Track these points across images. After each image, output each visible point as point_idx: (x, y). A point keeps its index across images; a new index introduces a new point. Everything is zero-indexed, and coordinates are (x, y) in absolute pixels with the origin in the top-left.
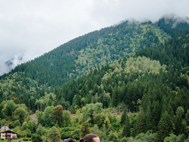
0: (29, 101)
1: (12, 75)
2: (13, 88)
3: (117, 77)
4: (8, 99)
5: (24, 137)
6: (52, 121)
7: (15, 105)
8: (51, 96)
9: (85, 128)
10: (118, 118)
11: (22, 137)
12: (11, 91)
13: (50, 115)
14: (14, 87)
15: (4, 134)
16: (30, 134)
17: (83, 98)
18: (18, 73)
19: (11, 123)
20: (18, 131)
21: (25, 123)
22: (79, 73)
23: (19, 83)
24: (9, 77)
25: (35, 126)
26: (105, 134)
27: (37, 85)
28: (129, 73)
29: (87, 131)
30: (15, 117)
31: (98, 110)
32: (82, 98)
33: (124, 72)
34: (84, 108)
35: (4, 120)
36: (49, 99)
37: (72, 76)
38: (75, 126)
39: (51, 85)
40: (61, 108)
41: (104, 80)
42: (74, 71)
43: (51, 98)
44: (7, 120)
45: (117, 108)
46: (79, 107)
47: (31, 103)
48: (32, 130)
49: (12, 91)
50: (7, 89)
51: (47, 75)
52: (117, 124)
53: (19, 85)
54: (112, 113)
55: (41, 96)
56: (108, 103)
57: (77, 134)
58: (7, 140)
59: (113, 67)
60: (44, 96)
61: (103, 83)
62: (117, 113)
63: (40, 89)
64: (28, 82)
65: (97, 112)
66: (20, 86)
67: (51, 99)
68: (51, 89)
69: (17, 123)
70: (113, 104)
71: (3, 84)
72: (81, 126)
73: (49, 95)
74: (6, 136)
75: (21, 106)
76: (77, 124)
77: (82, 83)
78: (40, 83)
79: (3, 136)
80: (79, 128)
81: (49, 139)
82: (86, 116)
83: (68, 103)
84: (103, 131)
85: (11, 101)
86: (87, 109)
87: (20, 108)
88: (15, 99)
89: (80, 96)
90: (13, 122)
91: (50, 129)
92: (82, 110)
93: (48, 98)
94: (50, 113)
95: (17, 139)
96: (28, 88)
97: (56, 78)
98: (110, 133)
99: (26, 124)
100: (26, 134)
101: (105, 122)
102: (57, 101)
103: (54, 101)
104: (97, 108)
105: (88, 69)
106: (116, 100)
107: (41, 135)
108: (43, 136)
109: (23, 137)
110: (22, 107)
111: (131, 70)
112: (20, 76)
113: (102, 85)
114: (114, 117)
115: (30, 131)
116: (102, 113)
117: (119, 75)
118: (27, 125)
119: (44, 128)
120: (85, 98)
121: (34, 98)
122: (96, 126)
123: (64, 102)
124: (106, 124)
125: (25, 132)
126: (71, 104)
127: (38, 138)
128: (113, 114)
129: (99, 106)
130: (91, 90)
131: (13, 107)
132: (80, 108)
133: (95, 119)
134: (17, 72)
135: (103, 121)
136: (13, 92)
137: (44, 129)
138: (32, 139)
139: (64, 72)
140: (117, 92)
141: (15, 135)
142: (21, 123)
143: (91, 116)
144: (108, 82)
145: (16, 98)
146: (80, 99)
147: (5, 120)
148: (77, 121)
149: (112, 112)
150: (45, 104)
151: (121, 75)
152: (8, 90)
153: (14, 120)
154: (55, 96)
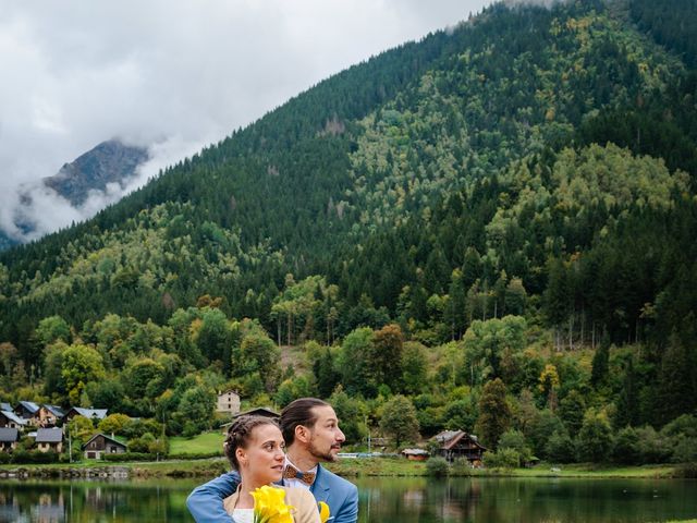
1: (150, 213)
2: (167, 260)
3: (538, 222)
7: (230, 325)
8: (318, 288)
12: (161, 270)
14: (170, 256)
17: (436, 296)
18: (169, 208)
23: (182, 243)
27: (238, 246)
28: (574, 206)
31: (513, 339)
32: (431, 294)
33: (558, 205)
36: (311, 301)
41: (493, 233)
42: (348, 192)
43: (319, 295)
49: (166, 273)
50: (150, 262)
52: (581, 385)
53: (184, 250)
59: (512, 186)
61: (492, 246)
62: (563, 346)
64: (211, 240)
66: (187, 253)
67: (322, 299)
68: (285, 260)
71: (125, 246)
76: (450, 384)
77: (416, 245)
80: (458, 397)
83: (384, 313)
85: (217, 312)
86: (477, 335)
88: (212, 301)
89: (422, 290)
96: (214, 259)
102: (347, 308)
103: (335, 306)
104: (510, 335)
111: (576, 194)
113: (491, 251)
116: (529, 350)
117: (545, 216)
120: (440, 296)
123: (371, 310)
126: (392, 317)
129: (514, 328)
130: (457, 269)
132: (425, 328)
133: (508, 369)
134: (163, 205)
136: (169, 274)
144: (510, 241)
146: (424, 302)
150: (303, 316)
151: (549, 215)
152: (154, 268)
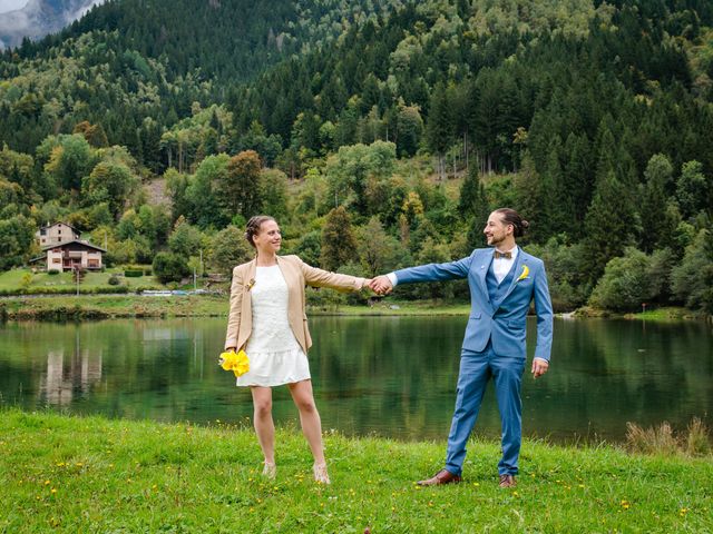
0: (138, 135)
1: (75, 41)
2: (78, 88)
3: (443, 50)
4: (66, 130)
5: (127, 261)
6: (221, 204)
7: (92, 152)
8: (214, 116)
9: (338, 231)
10: (452, 194)
11: (119, 262)
12: (70, 97)
13: (215, 186)
14: (82, 84)
15: (59, 255)
16: (147, 251)
17: (329, 123)
18: (95, 37)
19: (79, 214)
20: (106, 243)
21: (128, 213)
22: (312, 31)
23: (99, 71)
24: (63, 50)
25: (165, 225)
26: (408, 251)
27: (163, 76)
28: (484, 34)
29: (344, 238)
30: (94, 193)
31: (380, 166)
32: (324, 122)
33: (466, 33)
34: (333, 160)
35: (53, 205)
36: (206, 129)
37: (287, 42)
38: (304, 222)
39: (212, 77)
40: (252, 162)
41: (398, 60)
42: (291, 24)
43: (215, 123)
44: (64, 204)
45: (446, 158)
46: (314, 153)
47: (144, 143)
48: (152, 238)
49: (75, 101)
50: (59, 90)
51: (197, 40)
52: (446, 215)
53: (99, 78)
54: (430, 174)
55: (181, 118)
56: (415, 140)
57: (310, 249)
58: (70, 275)
59: (429, 14)
60: (191, 116)
61: (394, 73)
62: (447, 175)
63: (173, 90)
64: (133, 68)
65: (379, 174)
66: (102, 81)
67: (216, 127)
68: (212, 91)
69: (102, 213)
70: (432, 146)
71: (41, 74)
72: (323, 221)
73: (207, 113)
74: (66, 261)
75: (113, 154)
76: (311, 214)
77: (321, 72)
78: (174, 69)
79: (56, 261)
80: (318, 228)
81: (214, 269)
82: (341, 187)
83: (274, 141)
84: (399, 239)
85: (77, 138)
86: (343, 162)
87: (110, 163)
88: (89, 128)
89: (317, 117)
90: (86, 209)
91: (219, 235)
92: (324, 165)
93: (203, 124)
94: (216, 177)
95: (102, 270)
96: (133, 88)
97: (231, 51)
98: (423, 244)
99: (132, 218)
100: (133, 254)
101: (405, 208)
102: (238, 136)
103: (227, 133)
104: (377, 161)
105: (343, 18)
106: (442, 130)
107: (187, 256)
108: (192, 258)
109: (122, 263)
110: (117, 159)
111: (491, 23)
112: (104, 44)
113: (391, 78)
114: (438, 187)
115: (147, 242)
116: (396, 177)
117: (452, 43)
118: (137, 222)
119: (194, 229)
120: (333, 123)
121: (155, 123)
122: (374, 221)
123: (261, 138)
124: (411, 214)
125: (130, 247)
126: (286, 145)
127: (177, 265)
128: (433, 177)
129: (384, 154)
130: (356, 96)
131: (84, 159)
132: (318, 157)
133: (371, 198)
134: (90, 33)
135: (400, 203)
136: (78, 103)
137: (195, 234)
138: (156, 269)
139: (257, 28)
140: (445, 102)
141: (98, 256)
142: (116, 214)
143: (359, 188)
144: (414, 68)
145: (94, 126)
146: (317, 129)
147: (57, 203)
148: (309, 204)
149: (428, 170)
150: (196, 145)
151: (456, 43)
152: (62, 96)
153: (89, 204)
154: (230, 115)
